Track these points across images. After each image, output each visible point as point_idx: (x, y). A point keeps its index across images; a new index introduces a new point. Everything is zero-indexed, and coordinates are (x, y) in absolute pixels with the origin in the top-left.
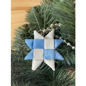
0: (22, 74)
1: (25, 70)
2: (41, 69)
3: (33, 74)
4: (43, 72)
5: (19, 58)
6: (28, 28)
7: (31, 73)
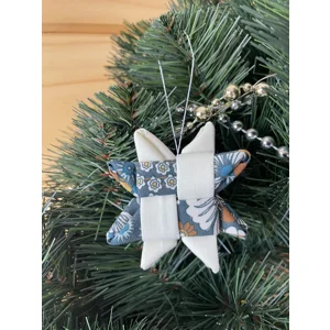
1: (113, 271)
3: (144, 286)
4: (184, 280)
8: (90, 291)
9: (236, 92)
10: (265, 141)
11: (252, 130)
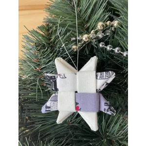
6: (50, 32)
9: (103, 26)
10: (116, 50)
11: (110, 46)
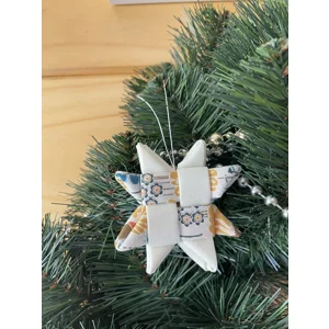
0: (111, 300)
2: (178, 285)
3: (147, 300)
4: (182, 296)
5: (103, 246)
7: (141, 299)
8: (102, 301)
